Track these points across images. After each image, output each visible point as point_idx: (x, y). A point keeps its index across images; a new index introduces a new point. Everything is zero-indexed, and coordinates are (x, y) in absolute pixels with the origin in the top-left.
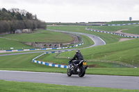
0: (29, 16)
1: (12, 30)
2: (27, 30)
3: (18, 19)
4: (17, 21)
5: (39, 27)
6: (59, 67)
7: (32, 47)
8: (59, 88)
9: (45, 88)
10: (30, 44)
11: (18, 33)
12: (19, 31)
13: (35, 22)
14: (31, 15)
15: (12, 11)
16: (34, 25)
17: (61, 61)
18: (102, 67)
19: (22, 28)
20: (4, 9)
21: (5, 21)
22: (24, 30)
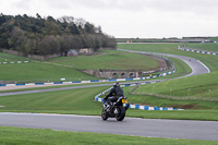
0: (89, 28)
1: (63, 50)
2: (86, 50)
3: (73, 33)
4: (71, 36)
5: (105, 46)
6: (137, 108)
7: (94, 76)
8: (136, 142)
9: (115, 141)
10: (91, 73)
11: (72, 55)
12: (74, 51)
13: (99, 38)
14: (92, 26)
15: (62, 21)
16: (97, 42)
17: (139, 99)
18: (205, 108)
19: (78, 48)
20: (50, 18)
21: (53, 36)
22: (82, 51)
